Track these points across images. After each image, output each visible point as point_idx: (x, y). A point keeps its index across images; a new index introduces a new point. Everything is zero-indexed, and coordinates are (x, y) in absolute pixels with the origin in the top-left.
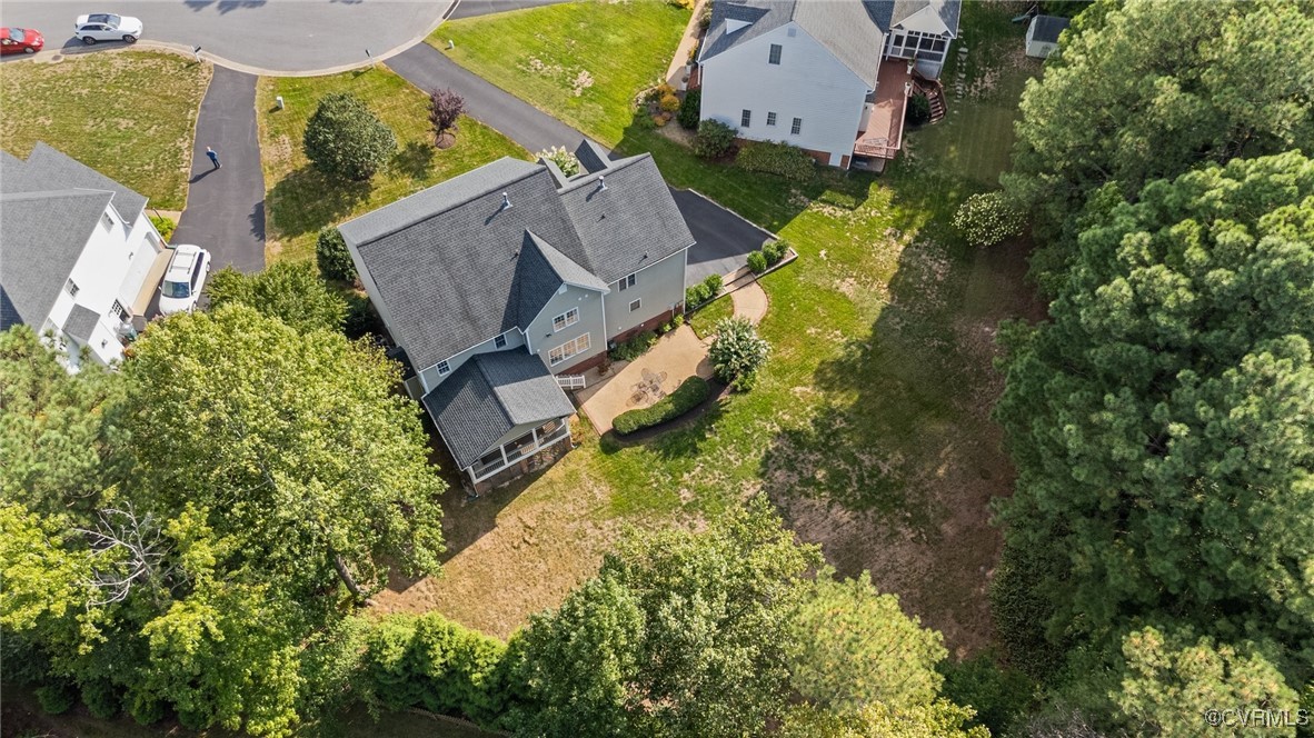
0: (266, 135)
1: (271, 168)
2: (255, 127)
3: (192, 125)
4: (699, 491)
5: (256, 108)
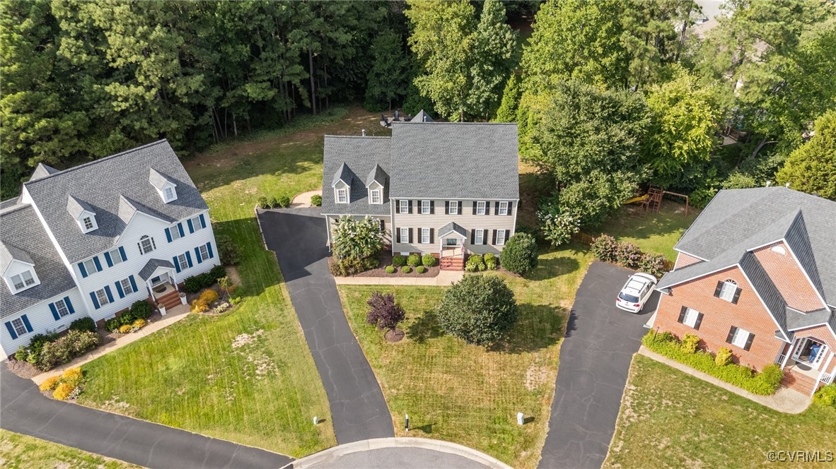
0: (546, 396)
1: (550, 364)
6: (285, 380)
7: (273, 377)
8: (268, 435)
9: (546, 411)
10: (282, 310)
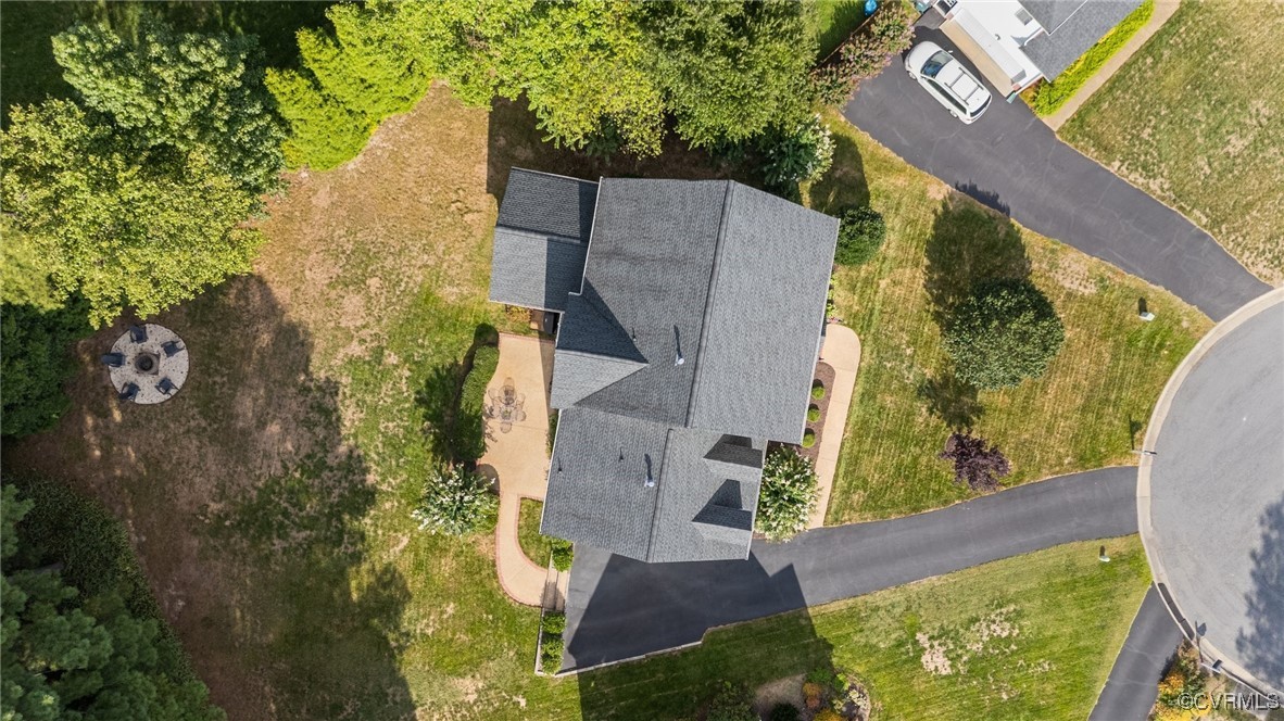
0: (1109, 274)
1: (1053, 251)
2: (1129, 270)
3: (1181, 208)
4: (386, 373)
5: (1161, 289)
6: (1027, 596)
7: (1019, 614)
8: (1115, 613)
9: (1133, 281)
10: (877, 609)
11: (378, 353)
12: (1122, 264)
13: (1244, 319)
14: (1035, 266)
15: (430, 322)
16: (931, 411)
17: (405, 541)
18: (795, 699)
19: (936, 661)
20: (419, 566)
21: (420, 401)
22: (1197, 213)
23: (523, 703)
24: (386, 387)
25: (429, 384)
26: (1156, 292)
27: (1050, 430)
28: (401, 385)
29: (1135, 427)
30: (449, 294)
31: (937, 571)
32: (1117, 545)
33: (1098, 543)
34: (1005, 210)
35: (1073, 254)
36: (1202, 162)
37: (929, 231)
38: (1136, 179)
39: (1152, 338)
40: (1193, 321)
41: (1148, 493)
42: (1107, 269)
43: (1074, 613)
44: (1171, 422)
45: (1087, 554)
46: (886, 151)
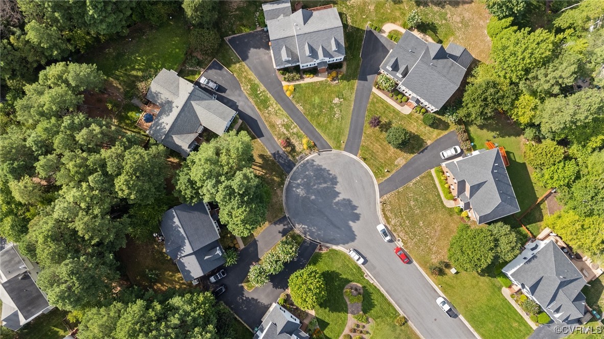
0: (397, 168)
1: (407, 159)
3: (404, 187)
6: (341, 124)
7: (338, 121)
8: (330, 139)
9: (394, 171)
10: (351, 94)
11: (446, 20)
12: (398, 171)
13: (376, 190)
14: (406, 154)
15: (447, 32)
16: (386, 122)
17: (406, 8)
18: (341, 70)
19: (336, 100)
20: (400, 9)
21: (433, 23)
22: (402, 189)
23: (364, 17)
24: (438, 18)
25: (435, 27)
26: (390, 175)
27: (371, 143)
28: (438, 21)
29: (365, 159)
30: (452, 39)
31: (354, 109)
32: (343, 146)
33: (345, 142)
34: (419, 153)
35: (405, 163)
36: (412, 195)
37: (421, 137)
38: (414, 181)
39: (381, 170)
40: (381, 180)
41: (350, 156)
42: (399, 168)
43: (334, 131)
44: (362, 167)
45: (344, 139)
46: (441, 136)
